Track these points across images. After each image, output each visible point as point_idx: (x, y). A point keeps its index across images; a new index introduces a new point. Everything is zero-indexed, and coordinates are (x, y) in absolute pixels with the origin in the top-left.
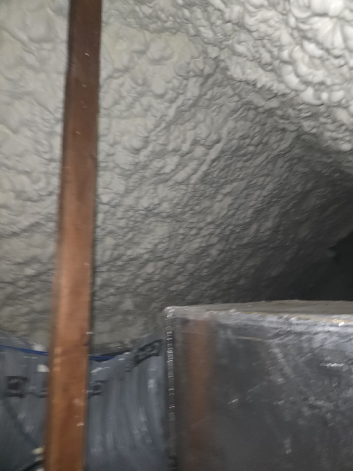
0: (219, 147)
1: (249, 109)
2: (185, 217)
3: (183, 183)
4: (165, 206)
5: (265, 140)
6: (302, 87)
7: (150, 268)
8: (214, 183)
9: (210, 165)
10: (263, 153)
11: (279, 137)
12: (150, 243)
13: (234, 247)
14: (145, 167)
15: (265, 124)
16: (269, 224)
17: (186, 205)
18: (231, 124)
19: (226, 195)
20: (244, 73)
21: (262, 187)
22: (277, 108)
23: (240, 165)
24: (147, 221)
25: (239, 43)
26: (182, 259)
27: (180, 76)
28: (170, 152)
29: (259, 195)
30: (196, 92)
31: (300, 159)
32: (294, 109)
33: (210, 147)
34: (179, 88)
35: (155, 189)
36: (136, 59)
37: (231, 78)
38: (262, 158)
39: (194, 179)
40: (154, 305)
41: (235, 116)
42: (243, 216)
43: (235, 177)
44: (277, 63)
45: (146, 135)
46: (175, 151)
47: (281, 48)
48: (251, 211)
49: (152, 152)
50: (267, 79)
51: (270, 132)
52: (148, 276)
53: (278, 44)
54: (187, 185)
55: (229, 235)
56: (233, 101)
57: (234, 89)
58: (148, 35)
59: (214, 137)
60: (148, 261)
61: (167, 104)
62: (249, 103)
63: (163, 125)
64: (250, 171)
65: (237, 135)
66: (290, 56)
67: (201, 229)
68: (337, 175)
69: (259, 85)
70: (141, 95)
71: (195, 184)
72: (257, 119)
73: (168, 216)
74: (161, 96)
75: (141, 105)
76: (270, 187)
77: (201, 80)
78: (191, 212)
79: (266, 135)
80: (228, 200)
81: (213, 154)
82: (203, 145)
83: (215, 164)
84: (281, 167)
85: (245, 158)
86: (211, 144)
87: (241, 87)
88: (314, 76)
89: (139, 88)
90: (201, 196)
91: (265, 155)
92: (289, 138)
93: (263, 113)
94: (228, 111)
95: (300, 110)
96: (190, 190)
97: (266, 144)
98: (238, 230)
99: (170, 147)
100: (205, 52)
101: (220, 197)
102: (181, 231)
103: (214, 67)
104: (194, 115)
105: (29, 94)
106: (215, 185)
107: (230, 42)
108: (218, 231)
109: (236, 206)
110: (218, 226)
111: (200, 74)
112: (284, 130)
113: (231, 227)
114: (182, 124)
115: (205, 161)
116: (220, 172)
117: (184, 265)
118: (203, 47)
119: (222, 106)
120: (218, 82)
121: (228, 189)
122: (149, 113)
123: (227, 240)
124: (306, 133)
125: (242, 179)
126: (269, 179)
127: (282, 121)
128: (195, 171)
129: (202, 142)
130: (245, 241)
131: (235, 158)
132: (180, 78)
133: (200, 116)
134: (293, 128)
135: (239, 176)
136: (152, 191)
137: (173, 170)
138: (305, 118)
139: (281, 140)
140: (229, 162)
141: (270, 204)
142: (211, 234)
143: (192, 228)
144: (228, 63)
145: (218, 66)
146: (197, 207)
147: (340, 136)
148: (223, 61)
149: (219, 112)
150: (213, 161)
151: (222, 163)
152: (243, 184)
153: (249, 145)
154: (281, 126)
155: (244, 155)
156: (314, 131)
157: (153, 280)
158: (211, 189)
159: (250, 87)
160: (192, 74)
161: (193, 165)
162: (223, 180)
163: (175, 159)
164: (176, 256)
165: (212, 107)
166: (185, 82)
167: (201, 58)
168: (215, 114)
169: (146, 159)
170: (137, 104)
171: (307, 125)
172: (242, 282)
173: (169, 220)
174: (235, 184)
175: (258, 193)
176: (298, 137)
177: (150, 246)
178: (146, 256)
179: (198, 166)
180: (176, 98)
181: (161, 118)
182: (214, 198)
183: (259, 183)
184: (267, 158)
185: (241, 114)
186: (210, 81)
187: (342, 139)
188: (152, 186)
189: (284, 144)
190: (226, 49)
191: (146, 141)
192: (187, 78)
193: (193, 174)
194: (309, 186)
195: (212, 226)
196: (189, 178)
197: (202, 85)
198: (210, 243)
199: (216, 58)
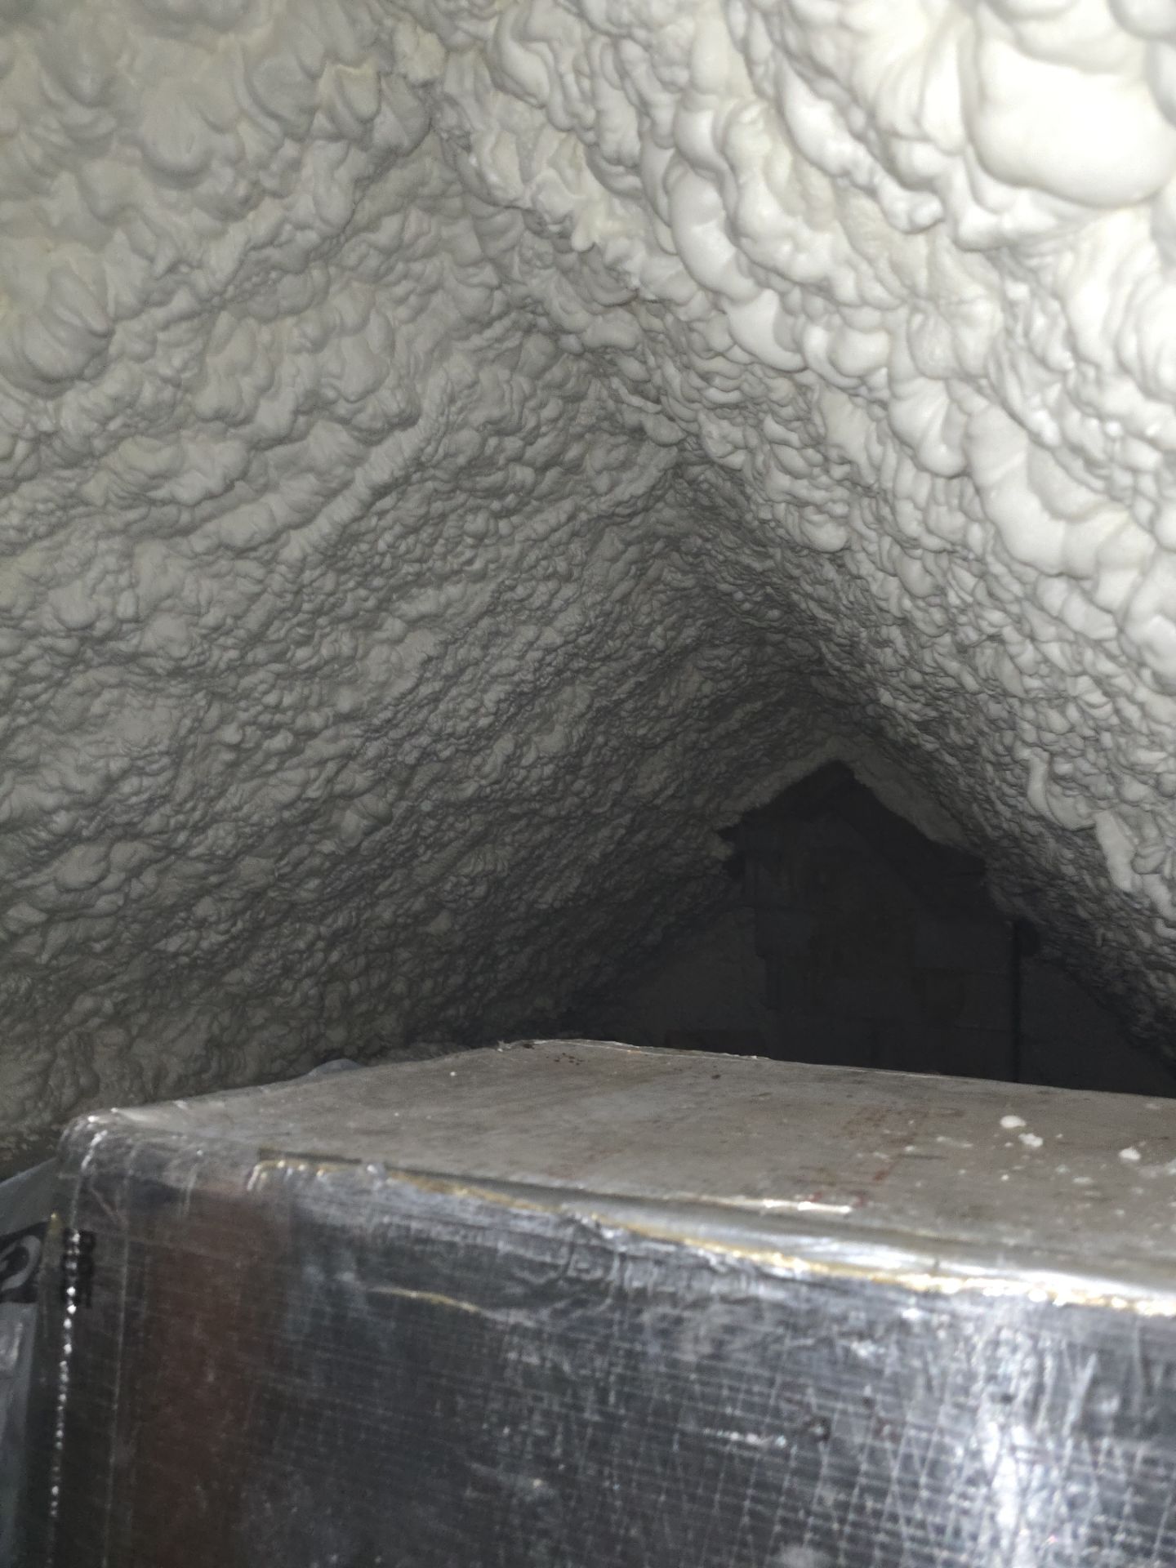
0: (407, 442)
1: (530, 329)
2: (247, 682)
3: (253, 554)
4: (165, 630)
5: (573, 453)
6: (741, 284)
7: (76, 868)
8: (377, 570)
9: (367, 507)
10: (563, 498)
11: (619, 454)
12: (83, 770)
13: (426, 806)
15: (578, 398)
16: (552, 742)
17: (257, 638)
18: (458, 366)
19: (413, 624)
20: (526, 178)
21: (545, 617)
22: (630, 352)
23: (476, 523)
24: (78, 682)
25: (525, 37)
26: (221, 836)
27: (274, 116)
28: (206, 420)
29: (531, 644)
30: (336, 207)
31: (674, 543)
32: (687, 367)
33: (371, 438)
34: (263, 165)
35: (128, 555)
37: (479, 192)
38: (554, 515)
39: (296, 546)
40: (86, 1003)
41: (476, 341)
42: (470, 704)
43: (454, 563)
44: (660, 160)
45: (99, 325)
46: (227, 420)
47: (687, 95)
48: (497, 692)
49: (124, 404)
50: (613, 226)
51: (591, 429)
52: (67, 898)
53: (682, 76)
54: (269, 564)
55: (413, 769)
56: (475, 280)
57: (482, 237)
59: (391, 401)
60: (70, 839)
61: (203, 220)
62: (533, 305)
63: (182, 301)
64: (510, 552)
65: (478, 416)
66: (723, 144)
67: (311, 734)
68: (775, 613)
69: (579, 241)
70: (87, 146)
71: (302, 565)
72: (556, 373)
73: (177, 672)
74: (185, 178)
75: (85, 188)
76: (571, 618)
77: (358, 161)
78: (277, 667)
79: (580, 437)
80: (424, 643)
81: (383, 463)
82: (345, 421)
83: (387, 502)
84: (614, 560)
85: (496, 505)
86: (378, 425)
87: (512, 235)
88: (798, 248)
89: (80, 115)
90: (318, 612)
91: (567, 505)
92: (652, 464)
93: (579, 356)
94: (453, 316)
95: (706, 377)
96: (276, 582)
97: (575, 467)
98: (446, 753)
99: (208, 400)
100: (383, 47)
101: (393, 626)
102: (230, 734)
103: (416, 123)
104: (319, 297)
106: (377, 582)
107: (490, 28)
108: (372, 750)
109: (448, 667)
110: (378, 731)
111: (359, 134)
112: (638, 434)
113: (424, 740)
114: (265, 320)
115: (346, 484)
116: (403, 536)
117: (229, 862)
118: (378, 22)
119: (433, 290)
120: (426, 191)
121: (426, 602)
123: (406, 783)
124: (706, 460)
125: (482, 576)
126: (568, 591)
127: (636, 401)
128: (306, 517)
129: (342, 409)
130: (469, 789)
131: (461, 497)
132: (273, 127)
133: (344, 306)
134: (668, 432)
135: (470, 562)
136: (111, 562)
137: (210, 496)
138: (717, 408)
139: (625, 465)
140: (438, 506)
141: (563, 676)
142: (348, 757)
143: (273, 729)
144: (474, 120)
145: (430, 126)
146: (302, 653)
147: (819, 496)
148: (452, 102)
149: (420, 311)
150: (380, 492)
151: (412, 506)
152: (483, 594)
153: (518, 459)
154: (631, 419)
155: (497, 492)
156: (738, 459)
157: (91, 911)
158: (362, 592)
159: (544, 246)
160: (321, 120)
161: (300, 489)
162: (408, 569)
163: (228, 454)
164: (198, 829)
165: (398, 282)
166: (290, 149)
167: (368, 70)
168: (403, 312)
169: (92, 426)
170: (65, 180)
171: (718, 435)
172: (441, 923)
173: (176, 687)
174: (452, 590)
175: (529, 632)
176: (678, 469)
177: (87, 784)
178: (61, 821)
179: (321, 499)
180: (248, 203)
181: (172, 269)
182: (371, 626)
183: (537, 601)
184: (572, 517)
185: (499, 340)
186: (397, 179)
187: (819, 508)
188: (117, 543)
189: (631, 481)
190: (470, 57)
192: (302, 138)
193: (297, 526)
194: (689, 634)
195: (354, 730)
196: (275, 537)
197: (363, 183)
198: (339, 788)
199: (427, 85)
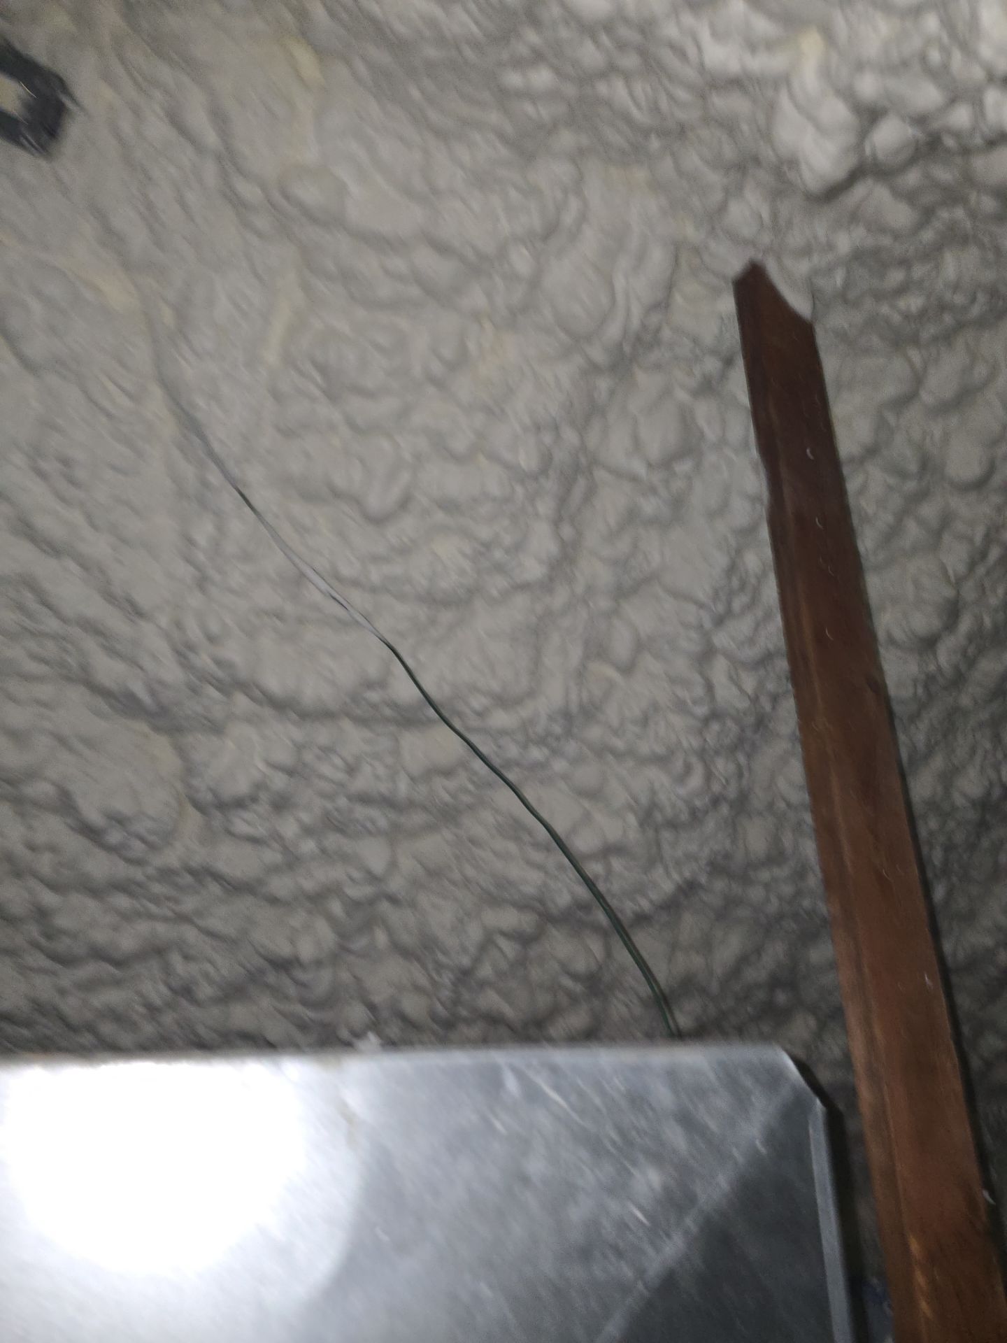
14: (958, 680)
36: (891, 418)
58: (915, 355)
105: (650, 579)
122: (947, 538)
191: (953, 612)
